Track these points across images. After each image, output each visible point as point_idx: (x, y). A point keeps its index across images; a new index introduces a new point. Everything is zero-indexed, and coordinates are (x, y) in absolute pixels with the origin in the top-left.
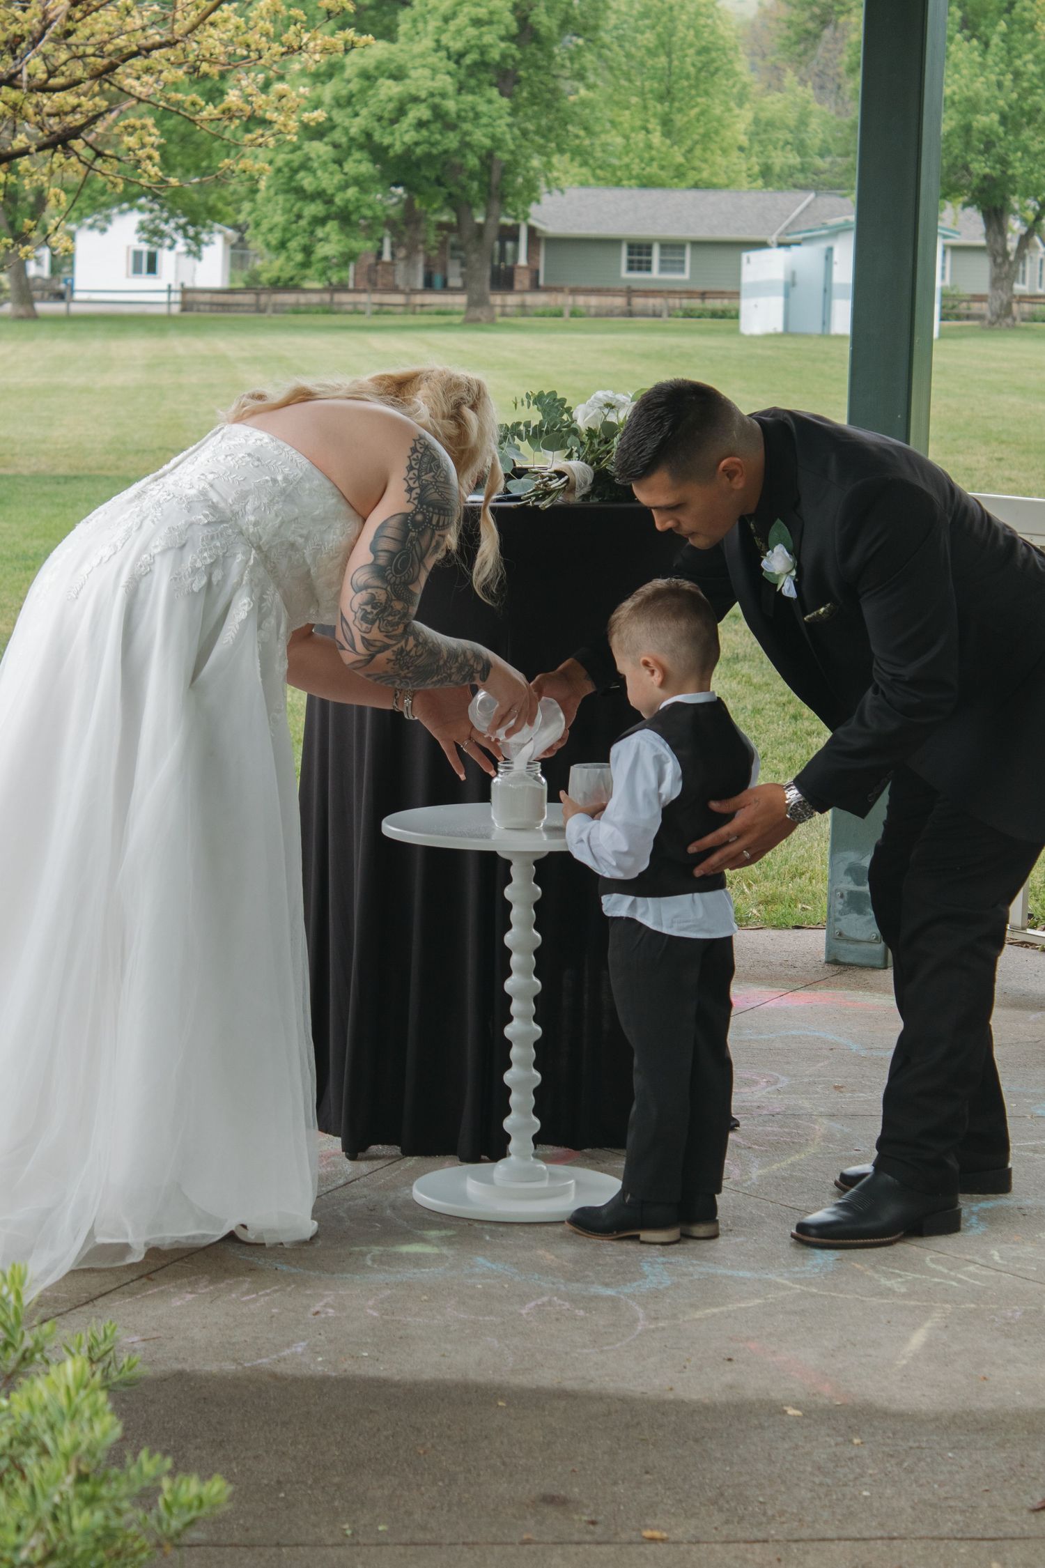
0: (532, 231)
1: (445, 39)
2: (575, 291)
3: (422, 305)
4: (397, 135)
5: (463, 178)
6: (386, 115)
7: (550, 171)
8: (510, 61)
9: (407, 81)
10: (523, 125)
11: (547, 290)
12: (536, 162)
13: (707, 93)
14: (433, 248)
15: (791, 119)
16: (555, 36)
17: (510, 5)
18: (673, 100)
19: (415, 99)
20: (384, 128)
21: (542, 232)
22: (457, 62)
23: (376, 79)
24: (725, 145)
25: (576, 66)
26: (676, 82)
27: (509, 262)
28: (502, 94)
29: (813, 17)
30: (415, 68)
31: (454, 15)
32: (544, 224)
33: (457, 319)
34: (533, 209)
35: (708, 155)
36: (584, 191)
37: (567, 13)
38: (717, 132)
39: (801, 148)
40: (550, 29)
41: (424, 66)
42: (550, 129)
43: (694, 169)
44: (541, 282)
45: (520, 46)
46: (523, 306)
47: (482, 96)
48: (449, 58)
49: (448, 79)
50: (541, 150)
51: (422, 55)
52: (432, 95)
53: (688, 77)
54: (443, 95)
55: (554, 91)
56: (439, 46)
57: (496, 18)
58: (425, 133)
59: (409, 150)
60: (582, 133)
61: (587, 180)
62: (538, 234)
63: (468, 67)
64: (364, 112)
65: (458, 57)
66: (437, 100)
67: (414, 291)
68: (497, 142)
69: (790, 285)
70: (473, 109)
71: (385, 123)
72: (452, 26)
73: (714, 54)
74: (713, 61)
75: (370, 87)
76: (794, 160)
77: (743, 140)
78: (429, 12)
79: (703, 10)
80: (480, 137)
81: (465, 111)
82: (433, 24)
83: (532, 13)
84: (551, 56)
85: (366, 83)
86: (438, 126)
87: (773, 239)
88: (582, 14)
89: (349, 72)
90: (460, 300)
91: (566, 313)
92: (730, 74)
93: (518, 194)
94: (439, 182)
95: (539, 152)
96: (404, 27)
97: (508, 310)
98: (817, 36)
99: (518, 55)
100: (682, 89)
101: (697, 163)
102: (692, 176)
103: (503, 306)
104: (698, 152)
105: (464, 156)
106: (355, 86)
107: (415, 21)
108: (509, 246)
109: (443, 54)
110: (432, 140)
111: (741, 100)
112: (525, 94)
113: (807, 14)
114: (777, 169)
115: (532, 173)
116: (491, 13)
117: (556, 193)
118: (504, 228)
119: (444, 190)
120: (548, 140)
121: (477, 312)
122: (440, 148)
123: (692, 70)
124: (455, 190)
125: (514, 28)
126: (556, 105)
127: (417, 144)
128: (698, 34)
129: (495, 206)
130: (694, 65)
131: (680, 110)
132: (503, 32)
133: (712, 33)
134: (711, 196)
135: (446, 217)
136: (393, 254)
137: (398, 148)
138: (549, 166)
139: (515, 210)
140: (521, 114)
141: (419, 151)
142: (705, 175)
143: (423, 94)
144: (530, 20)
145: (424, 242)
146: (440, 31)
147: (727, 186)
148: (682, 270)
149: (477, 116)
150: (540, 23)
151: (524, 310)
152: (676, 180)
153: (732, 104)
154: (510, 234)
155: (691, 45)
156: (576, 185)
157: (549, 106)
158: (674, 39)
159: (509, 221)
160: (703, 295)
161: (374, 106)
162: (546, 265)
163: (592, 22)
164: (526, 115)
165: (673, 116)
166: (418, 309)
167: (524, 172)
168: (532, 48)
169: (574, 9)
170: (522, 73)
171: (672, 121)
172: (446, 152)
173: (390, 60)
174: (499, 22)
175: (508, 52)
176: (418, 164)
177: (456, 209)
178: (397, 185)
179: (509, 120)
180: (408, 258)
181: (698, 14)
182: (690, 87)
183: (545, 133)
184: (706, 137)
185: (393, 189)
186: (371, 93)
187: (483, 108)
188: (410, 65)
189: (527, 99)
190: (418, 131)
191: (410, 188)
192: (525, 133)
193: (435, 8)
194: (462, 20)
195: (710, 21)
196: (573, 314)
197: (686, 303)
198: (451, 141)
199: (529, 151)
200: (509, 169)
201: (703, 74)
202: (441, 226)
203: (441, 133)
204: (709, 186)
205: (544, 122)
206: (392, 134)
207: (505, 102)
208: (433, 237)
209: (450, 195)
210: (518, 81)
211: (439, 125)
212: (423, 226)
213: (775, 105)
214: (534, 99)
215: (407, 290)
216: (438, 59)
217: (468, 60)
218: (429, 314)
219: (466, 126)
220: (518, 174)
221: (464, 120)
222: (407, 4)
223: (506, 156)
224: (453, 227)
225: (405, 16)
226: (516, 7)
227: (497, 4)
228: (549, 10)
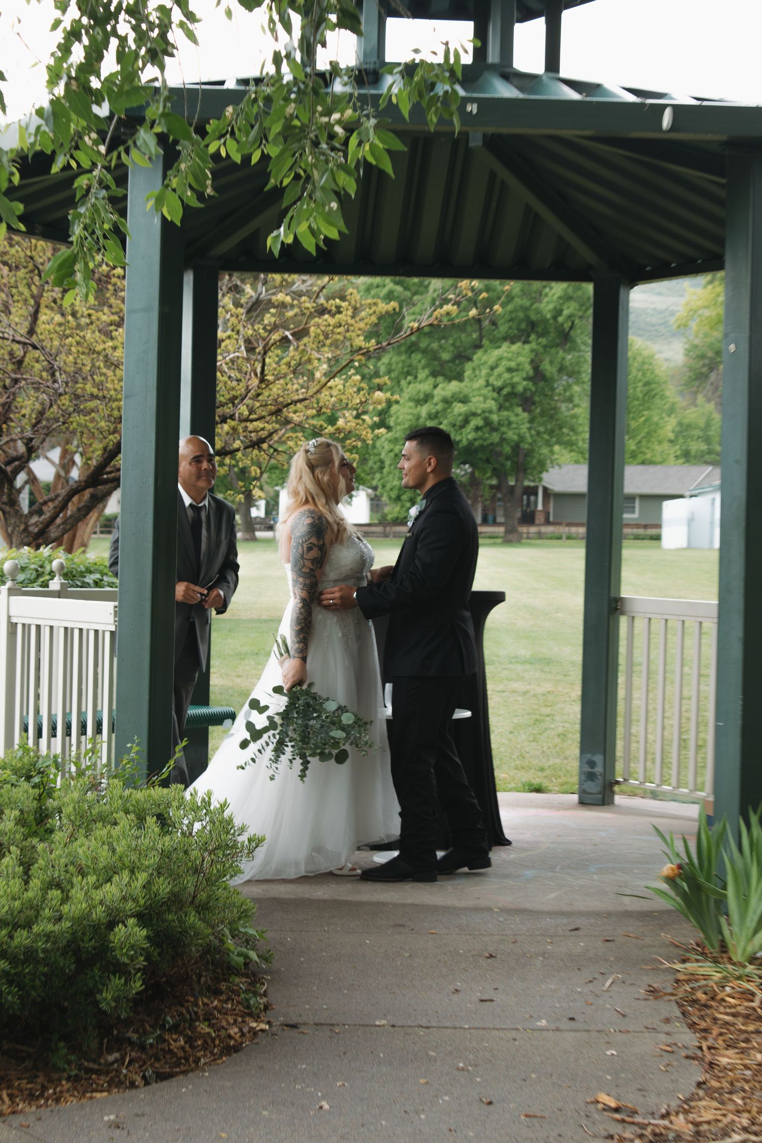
0: (545, 489)
1: (491, 380)
2: (569, 525)
4: (464, 434)
5: (502, 459)
6: (458, 423)
7: (553, 454)
8: (529, 392)
9: (470, 404)
10: (538, 429)
11: (554, 524)
12: (545, 451)
13: (649, 409)
14: (487, 500)
15: (702, 423)
16: (556, 377)
17: (529, 360)
19: (474, 414)
20: (456, 431)
21: (552, 490)
22: (498, 393)
23: (452, 403)
24: (660, 438)
25: (568, 394)
27: (532, 508)
28: (524, 410)
29: (704, 366)
30: (474, 396)
31: (496, 366)
32: (554, 486)
33: (499, 541)
34: (544, 475)
35: (650, 444)
36: (576, 466)
37: (562, 364)
38: (655, 431)
39: (707, 440)
40: (551, 373)
41: (480, 395)
43: (641, 453)
44: (551, 519)
45: (535, 384)
46: (540, 533)
47: (513, 412)
48: (494, 390)
49: (493, 403)
50: (549, 444)
51: (479, 389)
52: (484, 412)
53: (638, 399)
54: (491, 412)
55: (555, 409)
56: (488, 384)
57: (521, 367)
58: (480, 433)
59: (470, 443)
60: (571, 433)
62: (549, 492)
63: (505, 396)
64: (445, 422)
65: (499, 390)
66: (487, 414)
68: (522, 438)
69: (691, 521)
70: (507, 419)
71: (457, 428)
72: (496, 372)
73: (653, 386)
74: (653, 390)
75: (448, 408)
76: (704, 447)
77: (671, 436)
78: (482, 364)
79: (647, 360)
80: (511, 435)
81: (503, 421)
82: (484, 372)
83: (542, 364)
84: (553, 389)
85: (446, 406)
86: (486, 430)
87: (687, 493)
88: (571, 364)
89: (436, 400)
90: (501, 530)
91: (564, 537)
92: (663, 397)
93: (534, 468)
94: (488, 461)
95: (546, 444)
96: (468, 373)
97: (531, 535)
98: (707, 376)
99: (533, 389)
100: (634, 406)
101: (643, 449)
102: (640, 458)
103: (528, 533)
104: (644, 443)
105: (502, 446)
106: (439, 407)
107: (474, 369)
108: (532, 498)
109: (490, 388)
110: (484, 437)
111: (671, 411)
112: (538, 411)
113: (701, 363)
114: (693, 453)
115: (543, 456)
117: (557, 468)
118: (529, 487)
119: (490, 466)
120: (552, 437)
121: (511, 537)
122: (489, 442)
123: (640, 395)
124: (496, 466)
125: (531, 373)
126: (556, 417)
127: (475, 440)
128: (644, 375)
129: (521, 475)
130: (641, 392)
131: (633, 419)
132: (525, 376)
133: (652, 373)
134: (651, 469)
135: (494, 482)
137: (465, 442)
138: (552, 452)
139: (534, 476)
140: (536, 422)
141: (477, 444)
142: (648, 456)
143: (479, 411)
144: (540, 368)
145: (482, 496)
146: (489, 375)
147: (661, 463)
148: (633, 512)
149: (510, 423)
150: (546, 370)
151: (540, 536)
152: (634, 460)
153: (664, 415)
154: (533, 491)
155: (640, 381)
159: (532, 484)
160: (646, 527)
161: (450, 418)
162: (554, 509)
163: (576, 369)
164: (539, 422)
167: (538, 456)
168: (541, 384)
169: (566, 362)
170: (537, 399)
172: (492, 444)
173: (460, 392)
174: (522, 370)
175: (528, 387)
176: (476, 451)
177: (498, 478)
178: (464, 463)
179: (528, 425)
181: (644, 363)
182: (640, 405)
183: (551, 432)
184: (649, 434)
185: (462, 466)
186: (449, 411)
187: (513, 419)
188: (471, 395)
189: (539, 414)
190: (476, 433)
191: (472, 465)
192: (538, 433)
193: (485, 363)
194: (501, 369)
195: (650, 367)
196: (569, 538)
197: (635, 531)
198: (495, 437)
199: (541, 443)
200: (529, 453)
201: (647, 398)
202: (492, 487)
203: (489, 434)
204: (651, 463)
205: (549, 427)
206: (461, 434)
207: (526, 415)
208: (487, 494)
209: (494, 469)
210: (534, 403)
211: (488, 429)
212: (481, 487)
213: (692, 415)
214: (542, 414)
216: (487, 391)
217: (505, 392)
219: (504, 429)
220: (534, 457)
221: (503, 425)
222: (469, 359)
223: (526, 446)
224: (497, 488)
225: (468, 366)
226: (532, 362)
227: (521, 359)
228: (551, 363)
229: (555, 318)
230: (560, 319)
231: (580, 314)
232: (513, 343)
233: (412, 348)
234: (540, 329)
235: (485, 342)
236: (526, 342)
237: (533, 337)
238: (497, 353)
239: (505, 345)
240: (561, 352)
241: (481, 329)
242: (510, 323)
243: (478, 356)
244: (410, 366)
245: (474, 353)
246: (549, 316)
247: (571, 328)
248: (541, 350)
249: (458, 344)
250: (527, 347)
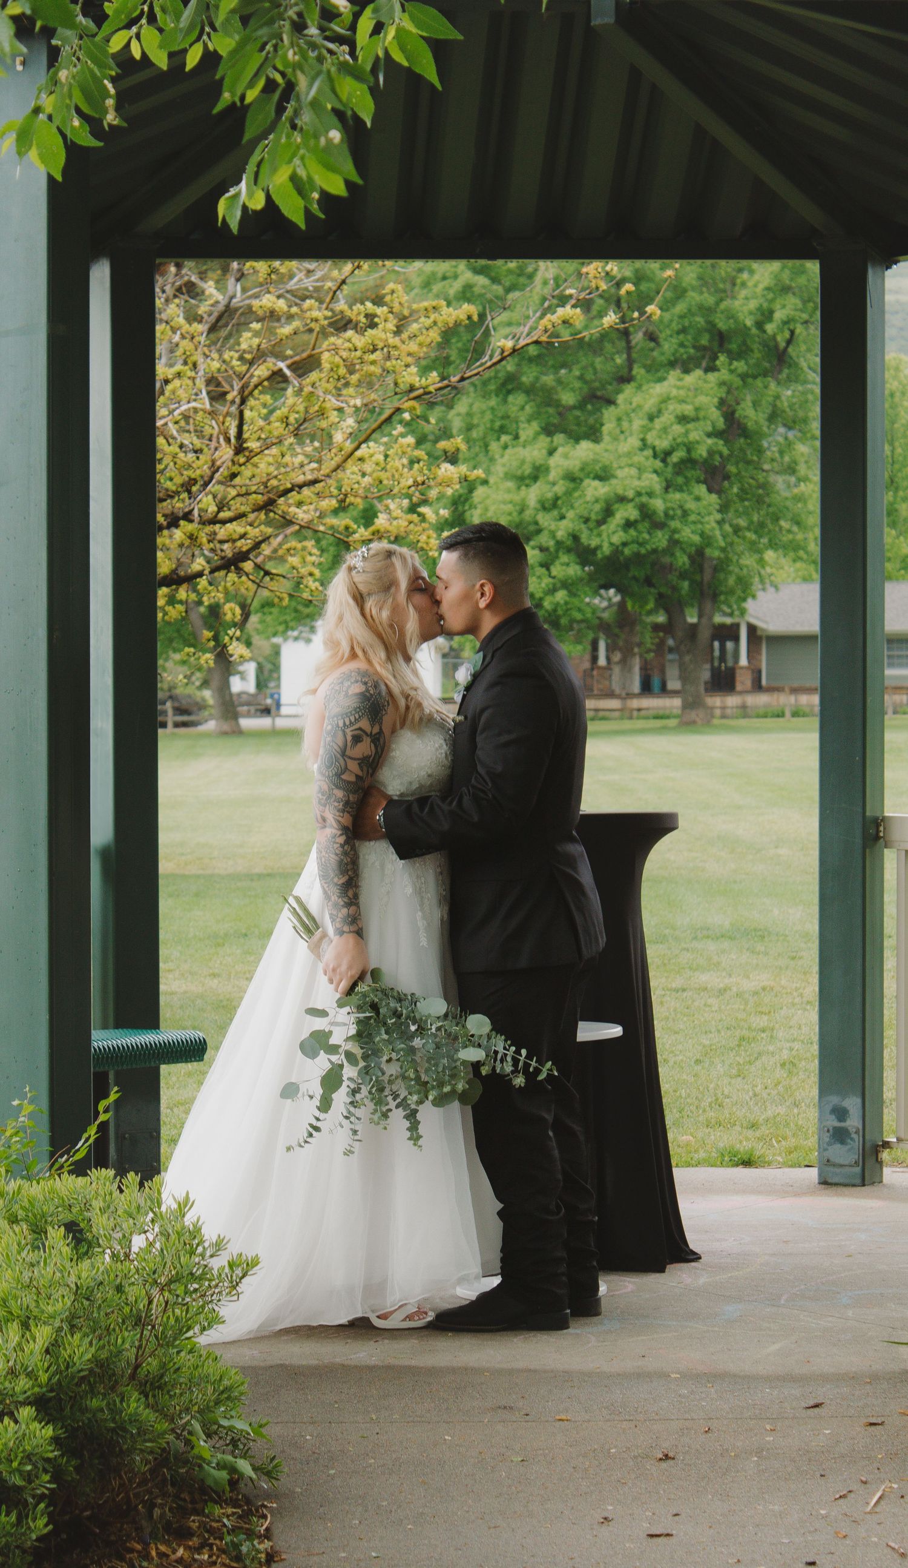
0: (752, 629)
1: (651, 438)
2: (795, 691)
3: (639, 710)
4: (605, 535)
5: (673, 578)
6: (593, 517)
7: (763, 567)
8: (717, 458)
9: (614, 481)
10: (735, 522)
11: (770, 690)
12: (748, 561)
14: (649, 651)
16: (765, 429)
17: (716, 400)
18: (897, 489)
19: (622, 499)
20: (591, 530)
21: (763, 630)
22: (664, 461)
23: (582, 480)
25: (787, 459)
26: (900, 470)
27: (730, 664)
28: (710, 490)
30: (620, 467)
31: (659, 412)
32: (766, 622)
33: (673, 722)
34: (750, 605)
36: (806, 587)
37: (774, 406)
40: (756, 422)
41: (631, 465)
42: (762, 525)
44: (764, 682)
45: (727, 442)
46: (744, 707)
47: (690, 493)
48: (655, 456)
49: (654, 476)
50: (755, 549)
51: (629, 454)
52: (638, 494)
54: (650, 494)
55: (764, 486)
56: (644, 445)
57: (702, 414)
58: (632, 533)
59: (617, 551)
60: (795, 529)
61: (810, 576)
62: (759, 633)
63: (675, 465)
64: (570, 514)
65: (665, 456)
66: (644, 499)
67: (630, 696)
68: (707, 540)
70: (681, 507)
71: (591, 524)
72: (658, 423)
75: (575, 489)
78: (634, 411)
80: (688, 534)
81: (673, 509)
82: (638, 423)
83: (739, 407)
84: (760, 451)
85: (572, 485)
86: (644, 526)
88: (791, 406)
89: (553, 475)
90: (677, 702)
91: (788, 713)
93: (732, 592)
94: (648, 582)
95: (750, 549)
96: (608, 427)
97: (729, 712)
99: (725, 451)
103: (723, 708)
105: (672, 554)
106: (560, 488)
107: (619, 419)
109: (649, 452)
110: (641, 540)
112: (735, 490)
115: (745, 571)
116: (697, 409)
117: (772, 590)
118: (722, 626)
119: (652, 590)
120: (760, 537)
121: (693, 715)
122: (648, 547)
124: (663, 590)
125: (721, 424)
126: (767, 500)
127: (625, 544)
129: (708, 605)
131: (905, 499)
132: (710, 429)
135: (661, 618)
136: (608, 659)
137: (606, 550)
138: (761, 562)
139: (730, 607)
140: (732, 510)
141: (627, 551)
143: (630, 494)
144: (737, 415)
145: (639, 645)
146: (646, 429)
149: (685, 513)
150: (746, 417)
151: (744, 711)
152: (903, 572)
154: (729, 633)
156: (798, 580)
157: (760, 501)
158: (896, 426)
159: (728, 621)
161: (580, 507)
162: (767, 664)
163: (801, 414)
164: (736, 511)
165: (896, 506)
166: (635, 713)
167: (737, 570)
168: (739, 442)
169: (782, 402)
170: (732, 469)
171: (896, 510)
172: (655, 551)
173: (596, 461)
174: (705, 418)
175: (715, 448)
176: (627, 564)
177: (667, 611)
178: (607, 587)
179: (719, 516)
180: (624, 661)
183: (759, 528)
185: (602, 592)
186: (576, 494)
187: (691, 505)
188: (615, 465)
189: (737, 495)
190: (625, 532)
191: (619, 590)
192: (737, 530)
193: (640, 407)
194: (666, 418)
196: (795, 714)
198: (660, 539)
199: (741, 548)
200: (721, 567)
202: (656, 627)
203: (649, 533)
205: (755, 518)
206: (599, 535)
207: (714, 498)
208: (649, 639)
209: (661, 596)
210: (727, 477)
211: (647, 525)
212: (638, 628)
214: (744, 492)
215: (624, 694)
216: (644, 458)
217: (675, 458)
218: (647, 718)
219: (674, 524)
220: (730, 572)
221: (673, 518)
222: (611, 402)
223: (717, 554)
224: (666, 629)
225: (609, 415)
226: (722, 402)
227: (702, 400)
228: (756, 404)
229: (760, 325)
230: (770, 328)
231: (805, 316)
232: (687, 371)
233: (508, 385)
234: (734, 346)
235: (638, 371)
236: (711, 369)
237: (722, 358)
238: (658, 390)
239: (674, 375)
240: (773, 385)
241: (629, 348)
242: (681, 337)
243: (627, 396)
244: (506, 417)
245: (619, 391)
246: (749, 323)
247: (789, 342)
248: (738, 382)
249: (589, 376)
250: (712, 377)
